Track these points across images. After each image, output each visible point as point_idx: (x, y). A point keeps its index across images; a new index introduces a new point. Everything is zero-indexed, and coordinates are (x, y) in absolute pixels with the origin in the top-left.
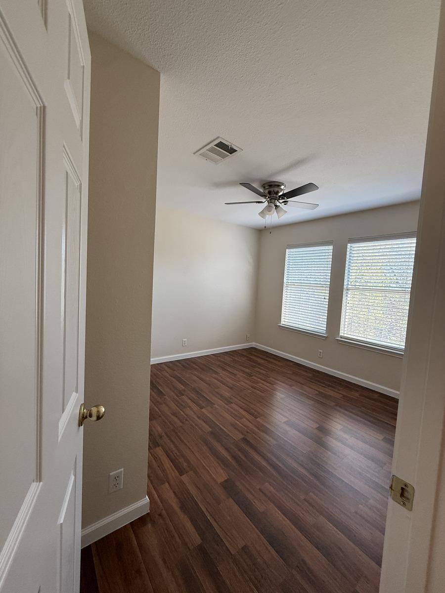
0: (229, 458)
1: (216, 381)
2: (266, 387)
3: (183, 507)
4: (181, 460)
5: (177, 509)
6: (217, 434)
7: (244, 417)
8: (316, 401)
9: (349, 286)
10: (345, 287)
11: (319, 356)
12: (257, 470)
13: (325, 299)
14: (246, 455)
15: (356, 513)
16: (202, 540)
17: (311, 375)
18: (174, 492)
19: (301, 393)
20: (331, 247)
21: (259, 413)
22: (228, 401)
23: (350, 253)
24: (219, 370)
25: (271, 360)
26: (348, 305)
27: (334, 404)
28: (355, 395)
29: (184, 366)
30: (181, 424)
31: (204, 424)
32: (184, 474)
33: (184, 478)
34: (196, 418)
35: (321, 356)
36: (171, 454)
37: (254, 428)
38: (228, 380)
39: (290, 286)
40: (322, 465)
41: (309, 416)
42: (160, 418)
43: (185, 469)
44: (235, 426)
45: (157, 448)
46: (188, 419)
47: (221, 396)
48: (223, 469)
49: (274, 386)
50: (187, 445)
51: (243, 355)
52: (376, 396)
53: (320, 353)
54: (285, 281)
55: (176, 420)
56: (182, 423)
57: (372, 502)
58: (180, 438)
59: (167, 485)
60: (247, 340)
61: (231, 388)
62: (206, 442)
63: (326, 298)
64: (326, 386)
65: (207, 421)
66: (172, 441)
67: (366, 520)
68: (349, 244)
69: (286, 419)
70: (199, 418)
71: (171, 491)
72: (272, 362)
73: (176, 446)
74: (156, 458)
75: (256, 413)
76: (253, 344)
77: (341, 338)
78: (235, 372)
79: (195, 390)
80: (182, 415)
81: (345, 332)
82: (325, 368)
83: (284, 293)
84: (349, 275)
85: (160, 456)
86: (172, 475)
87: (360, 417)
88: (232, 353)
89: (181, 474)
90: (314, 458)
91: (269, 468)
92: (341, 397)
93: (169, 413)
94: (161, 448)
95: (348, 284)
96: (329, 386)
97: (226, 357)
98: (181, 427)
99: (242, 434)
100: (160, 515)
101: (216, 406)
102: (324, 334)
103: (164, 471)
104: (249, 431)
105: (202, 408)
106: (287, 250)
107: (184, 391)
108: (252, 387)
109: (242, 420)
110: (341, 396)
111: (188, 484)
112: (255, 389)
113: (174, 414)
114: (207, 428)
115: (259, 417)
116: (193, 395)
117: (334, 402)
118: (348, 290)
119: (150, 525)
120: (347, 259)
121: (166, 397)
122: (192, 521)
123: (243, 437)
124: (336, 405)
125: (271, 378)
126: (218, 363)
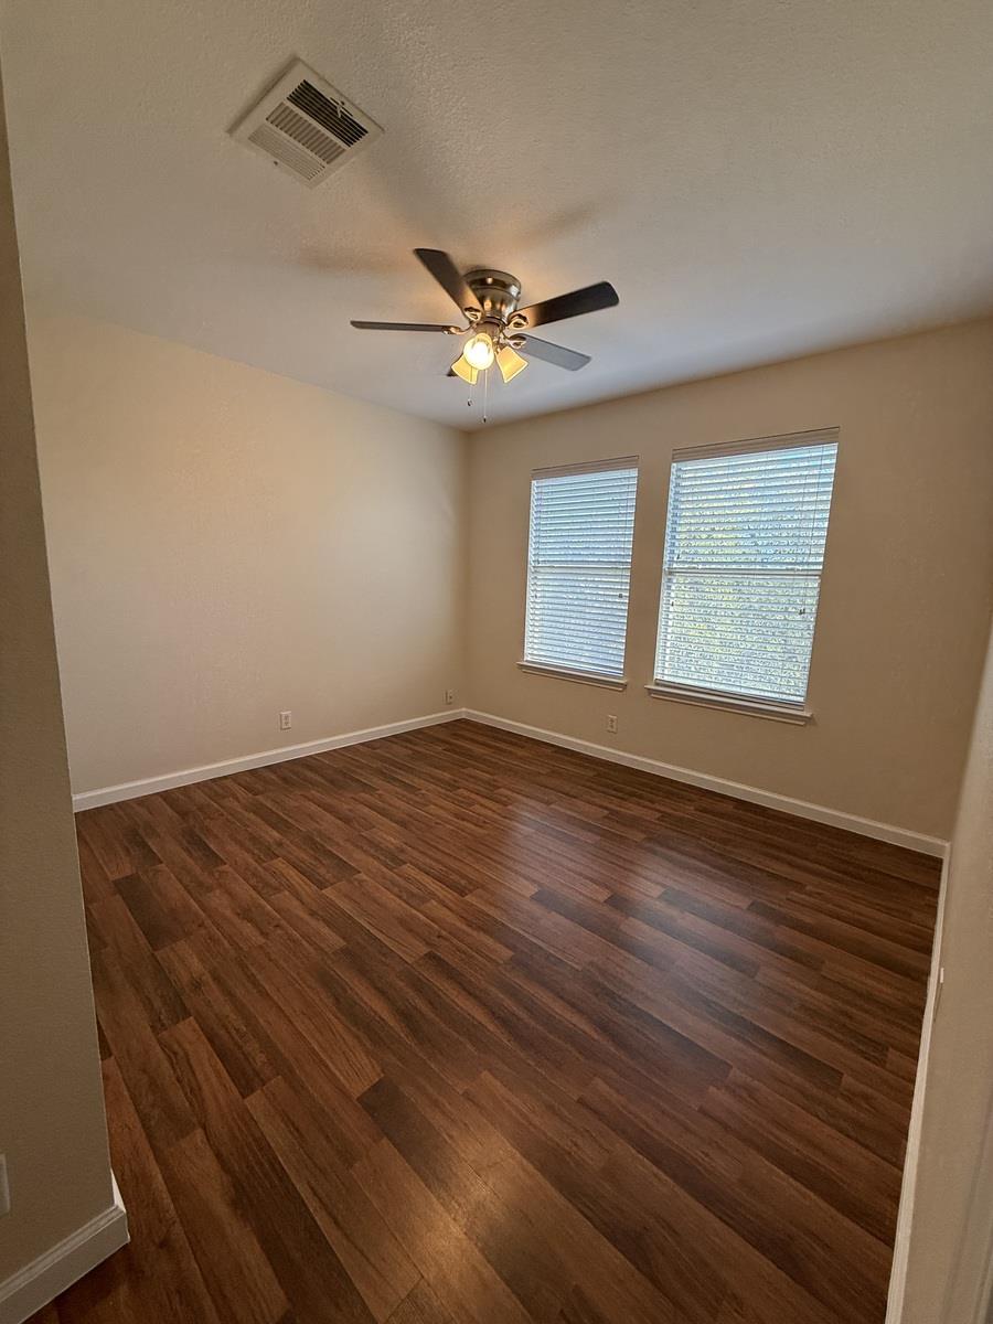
0: (386, 1015)
1: (366, 810)
2: (490, 813)
3: (241, 1200)
4: (252, 1047)
5: (221, 1209)
6: (360, 954)
7: (433, 895)
8: (604, 834)
9: (675, 566)
10: (665, 567)
11: (609, 728)
12: (461, 1039)
13: (621, 596)
14: (434, 1000)
15: (702, 1111)
16: (289, 1299)
17: (591, 774)
18: (218, 1156)
19: (570, 816)
20: (634, 473)
21: (470, 881)
22: (394, 859)
23: (678, 485)
24: (375, 780)
25: (503, 746)
26: (671, 609)
27: (643, 836)
28: (688, 810)
29: (285, 779)
30: (261, 940)
31: (325, 930)
32: (253, 1091)
33: (256, 1103)
34: (307, 917)
35: (614, 730)
36: (222, 1032)
37: (459, 924)
38: (399, 803)
39: (542, 570)
40: (620, 997)
41: (587, 872)
42: (203, 931)
43: (258, 1075)
44: (406, 924)
45: (180, 1026)
46: (283, 922)
47: (377, 846)
48: (367, 1053)
49: (510, 807)
50: (271, 998)
51: (438, 740)
52: (730, 808)
53: (612, 721)
54: (531, 558)
55: (248, 928)
56: (264, 934)
57: (736, 1074)
58: (256, 984)
59: (199, 1133)
60: (449, 704)
61: (403, 824)
62: (327, 981)
63: (624, 594)
64: (626, 797)
65: (335, 919)
66: (230, 994)
67: (726, 1128)
68: (675, 464)
69: (534, 889)
70: (313, 914)
71: (209, 1154)
72: (505, 751)
73: (239, 1008)
74: (175, 1054)
75: (463, 882)
76: (463, 712)
77: (657, 684)
78: (417, 782)
79: (310, 841)
80: (268, 914)
81: (666, 672)
82: (621, 753)
83: (530, 588)
84: (674, 538)
85: (187, 1047)
86: (216, 1099)
87: (702, 861)
88: (410, 737)
89: (246, 1089)
90: (600, 979)
91: (491, 1027)
92: (658, 819)
93: (228, 913)
94: (194, 1023)
95: (672, 561)
96: (632, 794)
97: (394, 746)
98: (261, 947)
99: (427, 943)
100: (164, 1244)
101: (363, 876)
102: (619, 678)
103: (194, 1092)
104: (444, 933)
105: (321, 885)
106: (534, 482)
107: (280, 844)
108: (456, 816)
109: (429, 905)
110: (658, 815)
111: (262, 1121)
112: (463, 820)
113: (246, 914)
114: (335, 941)
115: (471, 891)
116: (304, 856)
117: (642, 831)
118: (670, 573)
119: (123, 1290)
120: (670, 501)
121: (225, 868)
122: (264, 1242)
123: (425, 950)
124: (649, 839)
125: (502, 790)
126: (377, 764)
